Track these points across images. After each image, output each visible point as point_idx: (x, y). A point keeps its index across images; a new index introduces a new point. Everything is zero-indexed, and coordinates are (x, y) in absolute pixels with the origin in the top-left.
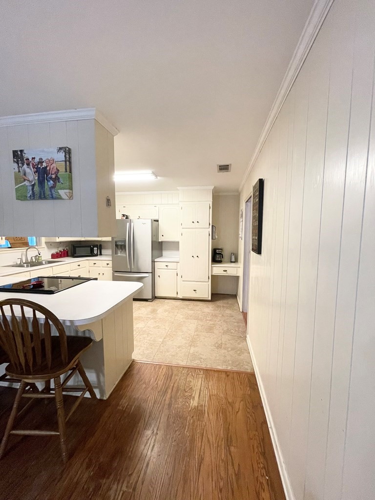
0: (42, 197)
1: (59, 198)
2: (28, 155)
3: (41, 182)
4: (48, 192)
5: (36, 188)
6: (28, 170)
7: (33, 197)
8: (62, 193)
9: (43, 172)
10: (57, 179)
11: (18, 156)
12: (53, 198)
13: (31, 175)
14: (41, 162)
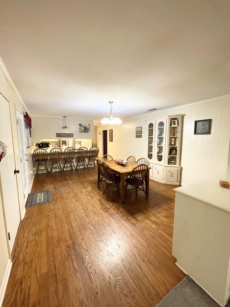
0: (85, 132)
1: (88, 132)
2: (82, 125)
3: (85, 130)
4: (86, 132)
5: (84, 131)
6: (82, 127)
7: (83, 132)
8: (89, 132)
9: (85, 128)
10: (88, 129)
11: (80, 125)
12: (87, 132)
13: (83, 128)
14: (85, 126)
